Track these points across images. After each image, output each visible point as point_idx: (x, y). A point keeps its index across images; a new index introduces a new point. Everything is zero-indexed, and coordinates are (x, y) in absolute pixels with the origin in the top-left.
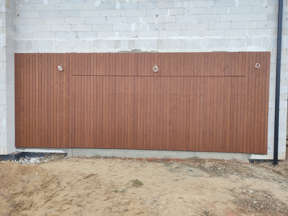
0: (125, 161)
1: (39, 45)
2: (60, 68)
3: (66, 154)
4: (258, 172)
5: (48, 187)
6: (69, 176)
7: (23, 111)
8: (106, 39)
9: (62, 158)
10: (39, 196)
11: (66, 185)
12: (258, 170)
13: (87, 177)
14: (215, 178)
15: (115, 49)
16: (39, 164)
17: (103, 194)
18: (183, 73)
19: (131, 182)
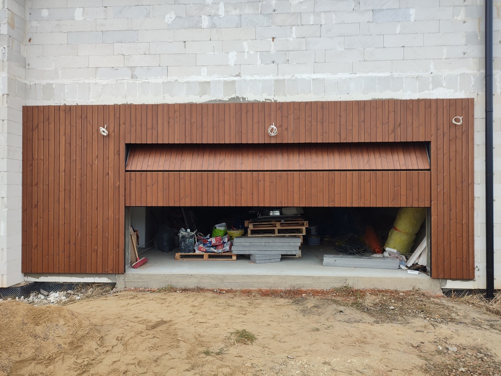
0: (221, 296)
1: (66, 90)
2: (104, 132)
3: (113, 285)
4: (461, 313)
5: (81, 346)
6: (121, 325)
7: (36, 209)
8: (185, 80)
9: (107, 291)
10: (65, 365)
11: (114, 342)
12: (461, 309)
13: (154, 327)
14: (385, 325)
15: (201, 97)
16: (65, 303)
17: (184, 359)
18: (322, 137)
19: (233, 335)
